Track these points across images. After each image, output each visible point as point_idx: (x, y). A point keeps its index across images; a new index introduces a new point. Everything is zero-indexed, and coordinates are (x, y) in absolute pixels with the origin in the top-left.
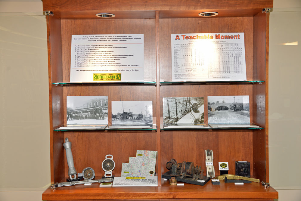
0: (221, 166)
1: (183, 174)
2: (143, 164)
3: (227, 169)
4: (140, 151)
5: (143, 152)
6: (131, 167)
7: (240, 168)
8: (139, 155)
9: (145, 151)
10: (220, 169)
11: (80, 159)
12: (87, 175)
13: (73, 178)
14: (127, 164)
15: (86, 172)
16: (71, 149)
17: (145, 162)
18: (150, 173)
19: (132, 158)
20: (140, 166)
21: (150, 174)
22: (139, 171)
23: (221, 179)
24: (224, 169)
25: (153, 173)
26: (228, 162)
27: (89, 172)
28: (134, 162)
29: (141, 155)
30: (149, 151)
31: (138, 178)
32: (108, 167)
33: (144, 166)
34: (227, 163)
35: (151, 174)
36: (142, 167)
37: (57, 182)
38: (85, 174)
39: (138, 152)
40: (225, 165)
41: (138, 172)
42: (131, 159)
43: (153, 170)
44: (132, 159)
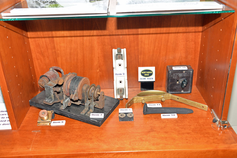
0: (143, 75)
1: (66, 102)
3: (152, 78)
7: (174, 79)
10: (141, 79)
23: (139, 102)
24: (147, 79)
26: (154, 67)
34: (153, 69)
40: (150, 72)
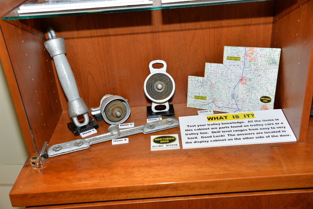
2: (241, 80)
4: (233, 48)
5: (240, 51)
6: (212, 86)
8: (230, 58)
9: (248, 48)
11: (91, 74)
12: (112, 115)
13: (82, 122)
14: (200, 78)
15: (111, 109)
16: (66, 54)
17: (248, 76)
18: (262, 100)
19: (213, 64)
20: (233, 84)
21: (260, 102)
22: (233, 96)
25: (269, 101)
27: (117, 107)
28: (218, 75)
29: (237, 59)
30: (258, 49)
31: (237, 117)
32: (160, 91)
33: (244, 83)
35: (263, 104)
36: (241, 86)
37: (46, 142)
38: (110, 114)
39: (228, 51)
41: (230, 98)
42: (209, 67)
43: (270, 94)
44: (213, 68)
